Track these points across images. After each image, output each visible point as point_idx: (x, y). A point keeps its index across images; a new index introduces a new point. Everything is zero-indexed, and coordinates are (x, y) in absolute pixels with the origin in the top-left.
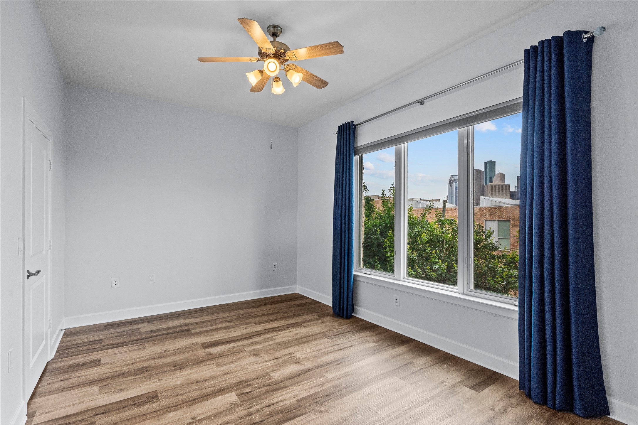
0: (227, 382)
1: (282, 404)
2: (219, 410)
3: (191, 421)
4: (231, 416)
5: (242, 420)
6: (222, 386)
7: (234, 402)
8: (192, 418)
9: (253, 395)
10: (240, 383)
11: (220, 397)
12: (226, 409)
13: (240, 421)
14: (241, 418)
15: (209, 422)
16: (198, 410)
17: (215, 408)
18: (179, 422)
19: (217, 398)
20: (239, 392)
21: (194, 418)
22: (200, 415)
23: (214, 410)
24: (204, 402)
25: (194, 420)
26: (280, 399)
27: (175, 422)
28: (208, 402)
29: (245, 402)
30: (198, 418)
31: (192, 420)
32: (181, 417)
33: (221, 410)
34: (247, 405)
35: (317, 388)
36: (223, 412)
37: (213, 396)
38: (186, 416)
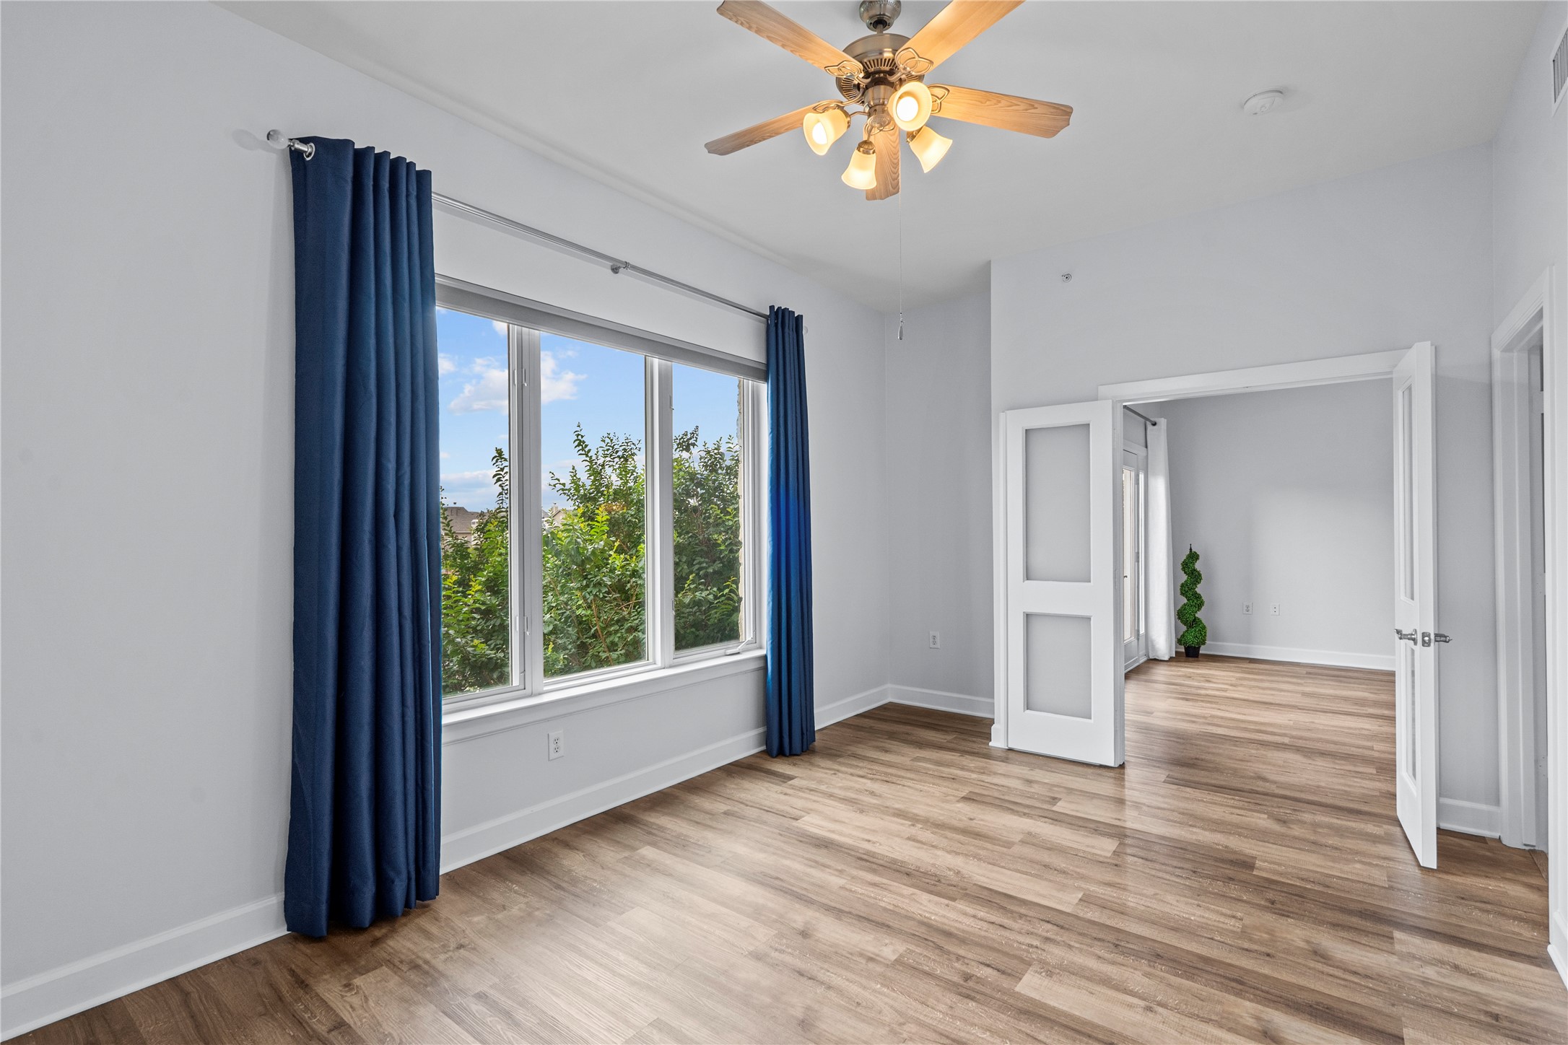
0: (989, 1022)
1: (981, 914)
2: (1086, 985)
3: (1160, 1009)
4: (1081, 961)
5: (1072, 943)
6: (1016, 1022)
7: (1044, 974)
8: (1152, 1011)
9: (991, 957)
10: (973, 994)
11: (1053, 1003)
12: (1074, 977)
13: (1077, 945)
14: (1070, 947)
15: (1129, 981)
16: (1124, 1017)
17: (1089, 994)
18: (1184, 1026)
19: (1061, 1007)
20: (1005, 983)
21: (1149, 1009)
22: (1130, 1006)
23: (1096, 992)
24: (1096, 1021)
25: (1152, 1005)
26: (970, 921)
27: (1194, 1032)
28: (1087, 1015)
29: (1027, 959)
30: (1142, 1003)
31: (1157, 1010)
32: (1173, 1032)
33: (1083, 983)
34: (1031, 953)
35: (891, 888)
36: (1084, 977)
37: (1062, 1020)
38: (1160, 1026)
